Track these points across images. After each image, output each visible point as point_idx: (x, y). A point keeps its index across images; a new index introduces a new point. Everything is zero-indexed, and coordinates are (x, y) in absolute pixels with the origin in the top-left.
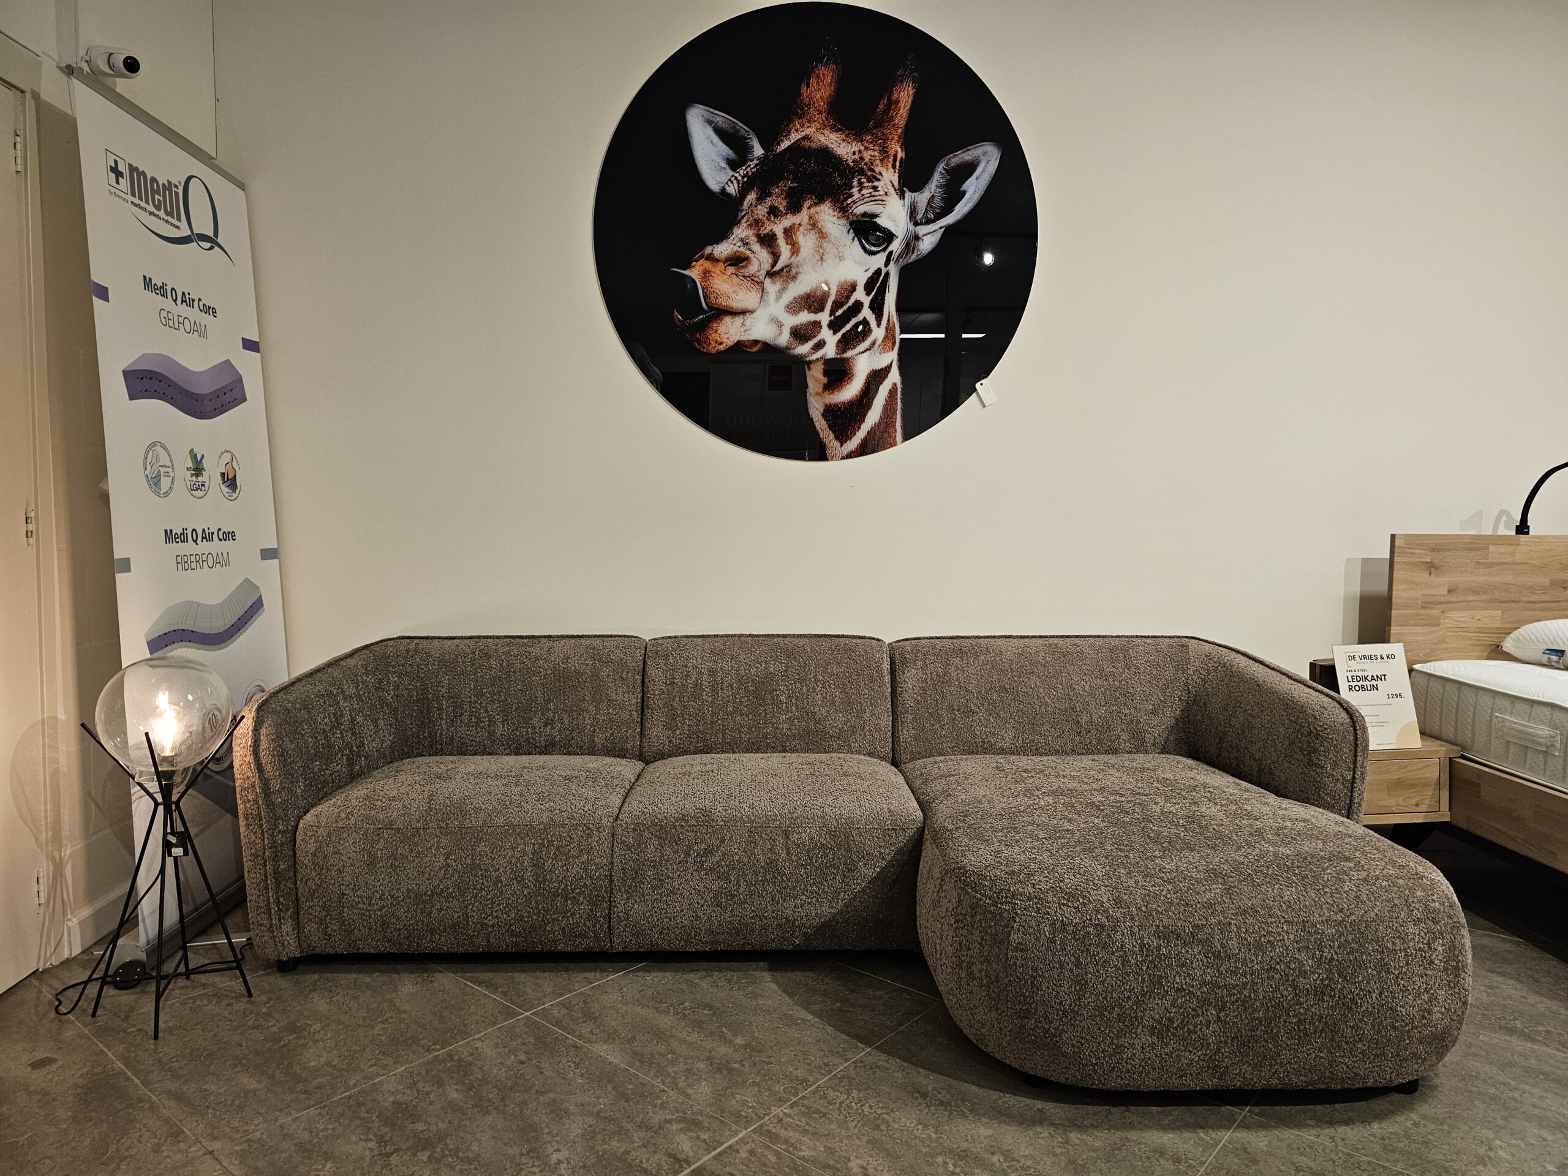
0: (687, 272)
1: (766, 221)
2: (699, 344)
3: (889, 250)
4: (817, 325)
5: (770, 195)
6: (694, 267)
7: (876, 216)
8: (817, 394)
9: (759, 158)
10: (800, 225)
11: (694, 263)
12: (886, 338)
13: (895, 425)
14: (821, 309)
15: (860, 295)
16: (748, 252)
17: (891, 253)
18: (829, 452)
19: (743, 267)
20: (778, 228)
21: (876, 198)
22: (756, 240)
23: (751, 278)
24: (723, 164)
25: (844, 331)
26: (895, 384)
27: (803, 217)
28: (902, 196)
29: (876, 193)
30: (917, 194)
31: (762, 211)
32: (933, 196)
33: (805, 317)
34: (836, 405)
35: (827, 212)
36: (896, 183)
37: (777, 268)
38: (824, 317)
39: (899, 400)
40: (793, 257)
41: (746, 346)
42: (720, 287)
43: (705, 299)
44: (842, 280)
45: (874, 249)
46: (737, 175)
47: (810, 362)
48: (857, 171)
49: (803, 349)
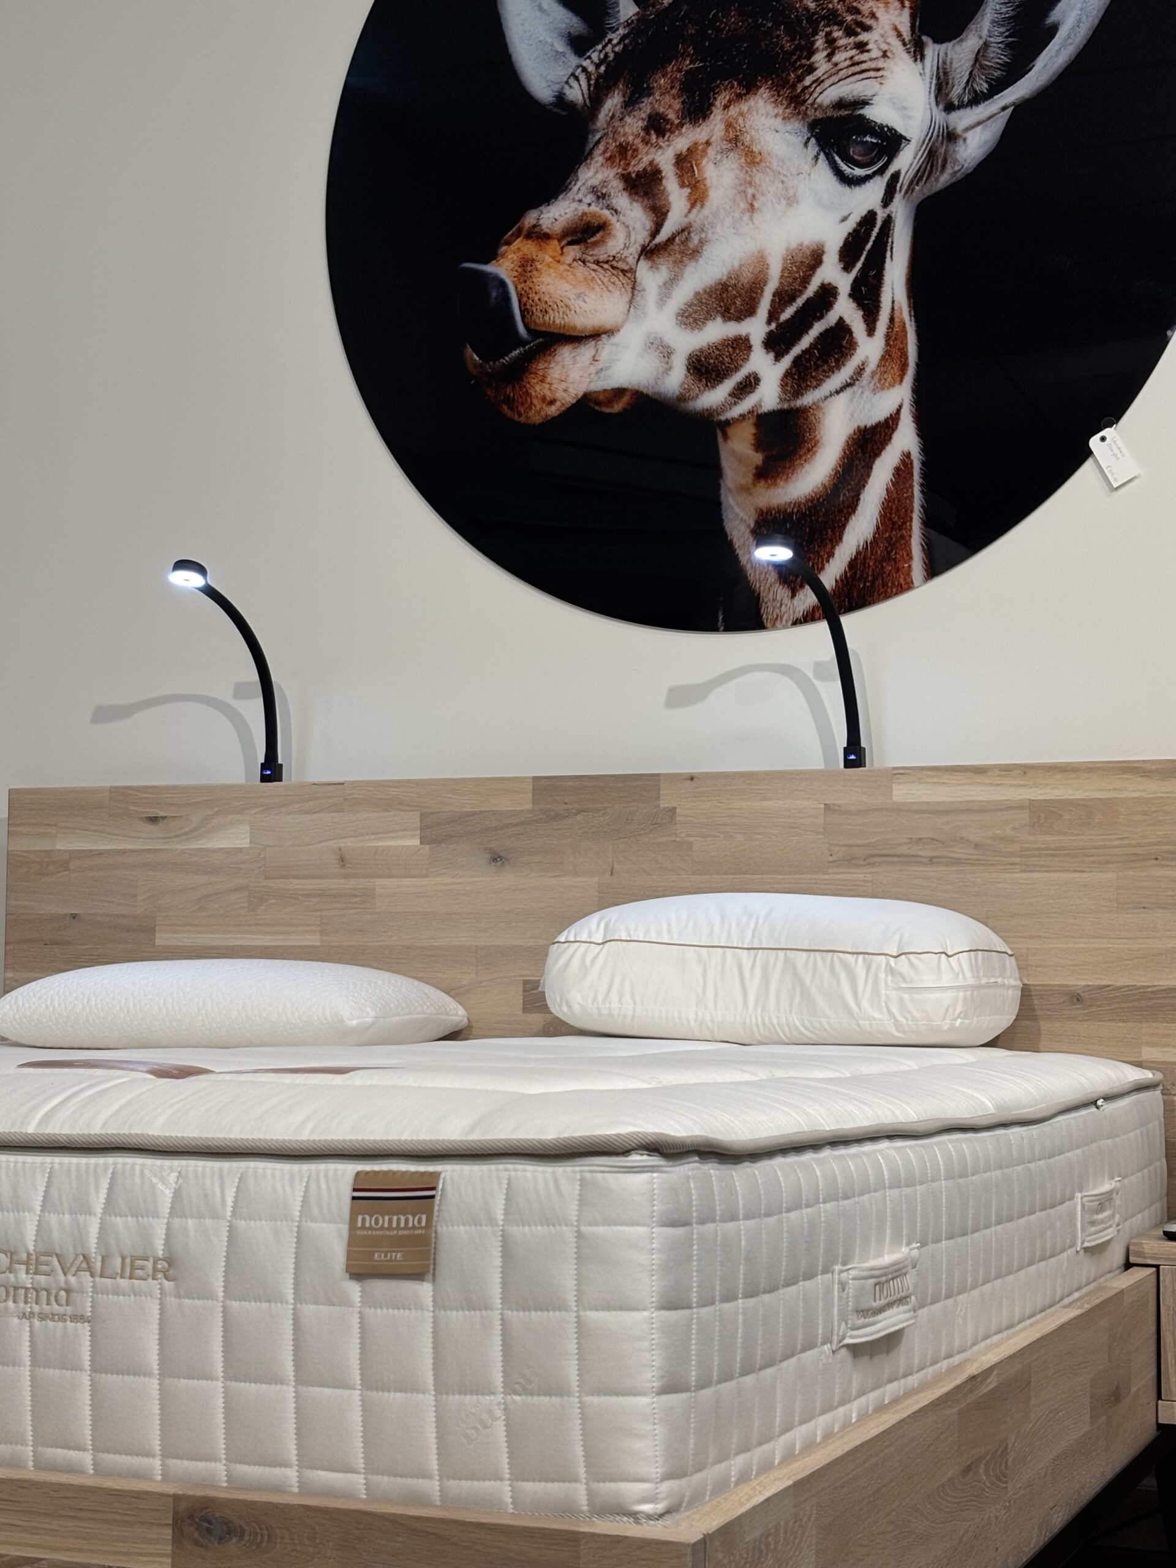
0: (490, 268)
1: (641, 146)
2: (511, 409)
3: (892, 169)
4: (740, 346)
5: (649, 92)
6: (503, 255)
7: (865, 103)
8: (744, 489)
9: (628, 24)
10: (708, 143)
11: (504, 248)
12: (886, 357)
13: (908, 545)
14: (750, 311)
15: (831, 272)
16: (606, 213)
17: (896, 176)
18: (768, 611)
19: (595, 244)
20: (664, 157)
21: (864, 66)
22: (621, 185)
23: (611, 265)
24: (561, 46)
25: (796, 350)
26: (908, 455)
27: (714, 127)
28: (917, 51)
29: (864, 57)
30: (950, 45)
31: (633, 126)
32: (986, 45)
33: (717, 331)
34: (780, 510)
35: (762, 111)
36: (905, 30)
37: (661, 237)
38: (756, 328)
39: (917, 489)
40: (695, 211)
41: (599, 403)
42: (551, 289)
43: (523, 317)
44: (794, 245)
45: (859, 172)
46: (586, 63)
47: (727, 423)
48: (823, 18)
49: (714, 397)
